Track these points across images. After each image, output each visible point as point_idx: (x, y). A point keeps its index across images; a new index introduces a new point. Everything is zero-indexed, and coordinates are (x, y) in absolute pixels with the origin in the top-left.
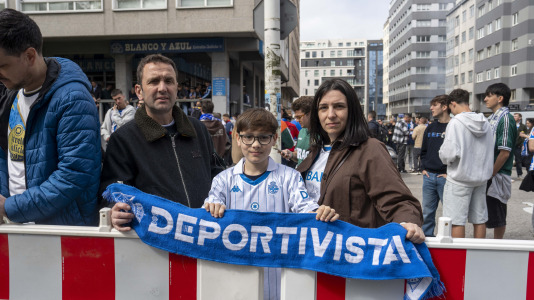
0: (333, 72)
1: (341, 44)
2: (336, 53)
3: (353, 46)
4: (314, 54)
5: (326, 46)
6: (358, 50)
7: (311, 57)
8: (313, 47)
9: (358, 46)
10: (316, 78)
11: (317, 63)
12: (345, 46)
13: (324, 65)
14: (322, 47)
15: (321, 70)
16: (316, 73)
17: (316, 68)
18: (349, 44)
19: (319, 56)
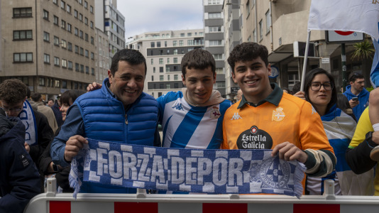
0: (175, 60)
1: (183, 34)
2: (178, 43)
3: (194, 36)
4: (159, 45)
5: (169, 37)
6: (197, 39)
7: (156, 47)
8: (157, 38)
9: (198, 36)
10: (161, 66)
11: (162, 52)
12: (186, 36)
13: (168, 54)
14: (165, 37)
15: (165, 58)
16: (161, 61)
17: (160, 57)
18: (190, 34)
19: (163, 46)
